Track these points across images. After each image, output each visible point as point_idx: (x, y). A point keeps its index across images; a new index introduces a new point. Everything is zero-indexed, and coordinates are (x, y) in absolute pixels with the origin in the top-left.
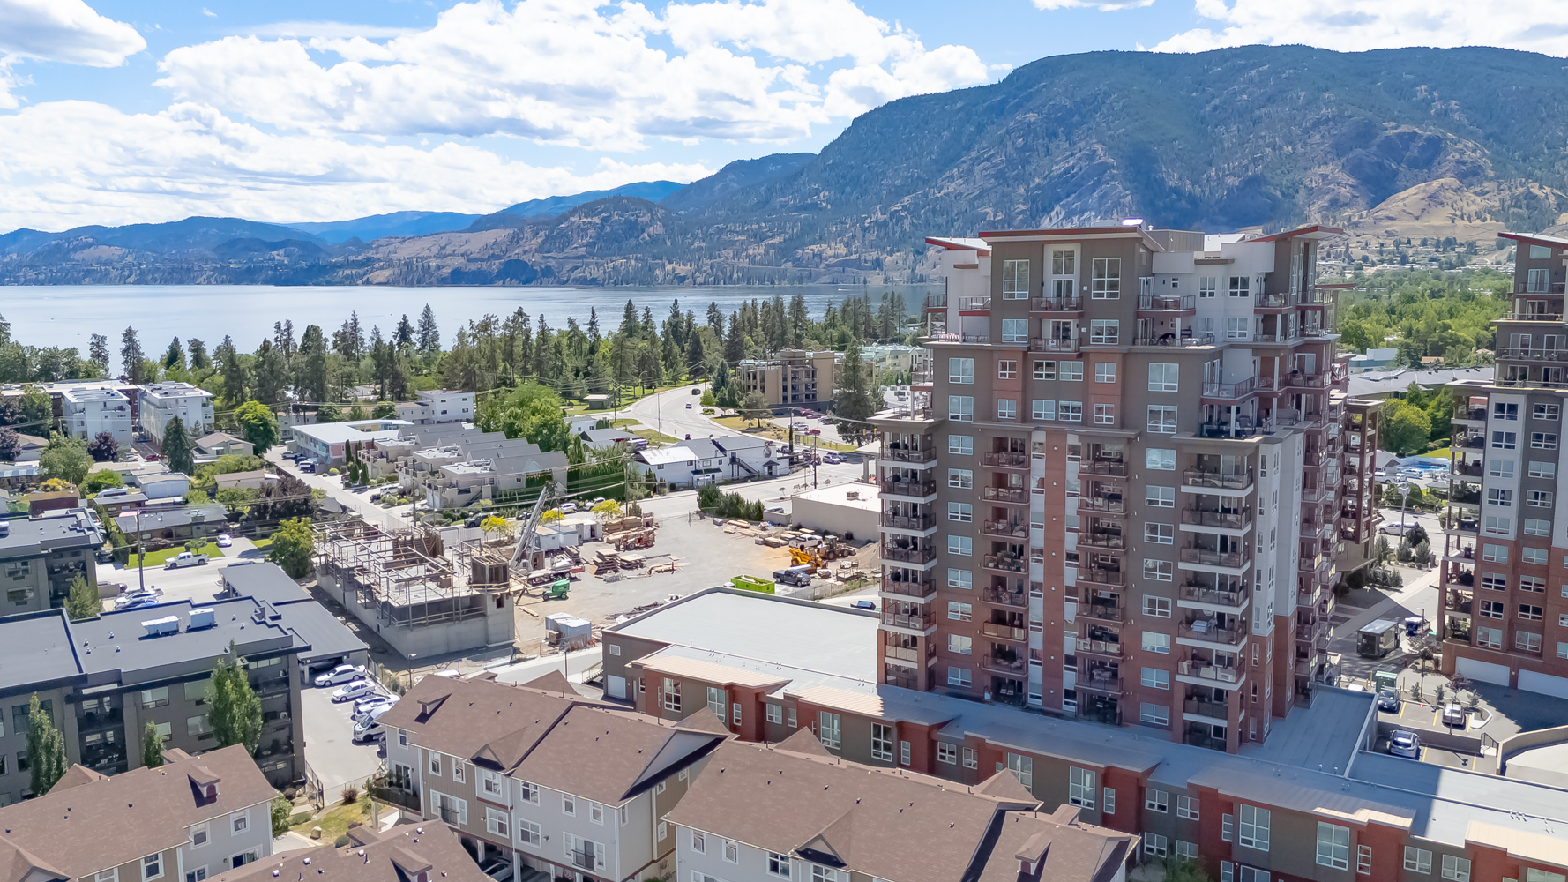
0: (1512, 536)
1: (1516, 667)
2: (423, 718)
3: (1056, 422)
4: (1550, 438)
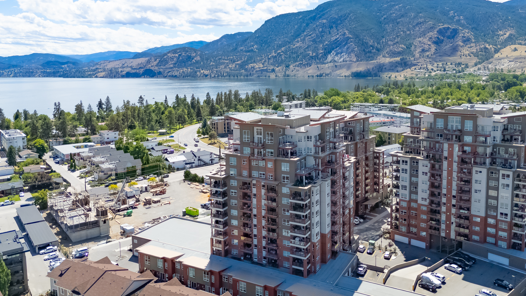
0: (408, 199)
1: (410, 238)
2: (61, 275)
3: (258, 178)
4: (417, 171)
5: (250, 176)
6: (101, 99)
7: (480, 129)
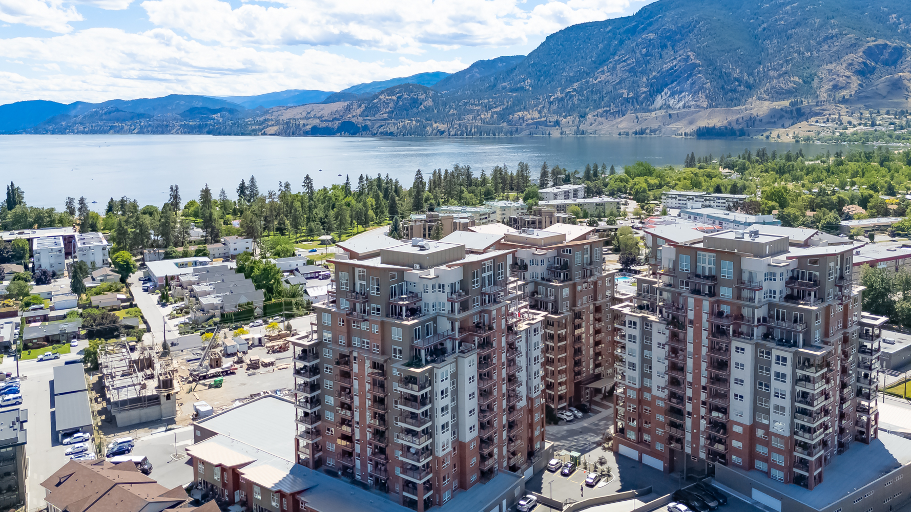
0: (637, 386)
1: (641, 452)
2: (58, 485)
3: (361, 348)
4: (651, 340)
5: (349, 344)
6: (243, 181)
7: (745, 277)
